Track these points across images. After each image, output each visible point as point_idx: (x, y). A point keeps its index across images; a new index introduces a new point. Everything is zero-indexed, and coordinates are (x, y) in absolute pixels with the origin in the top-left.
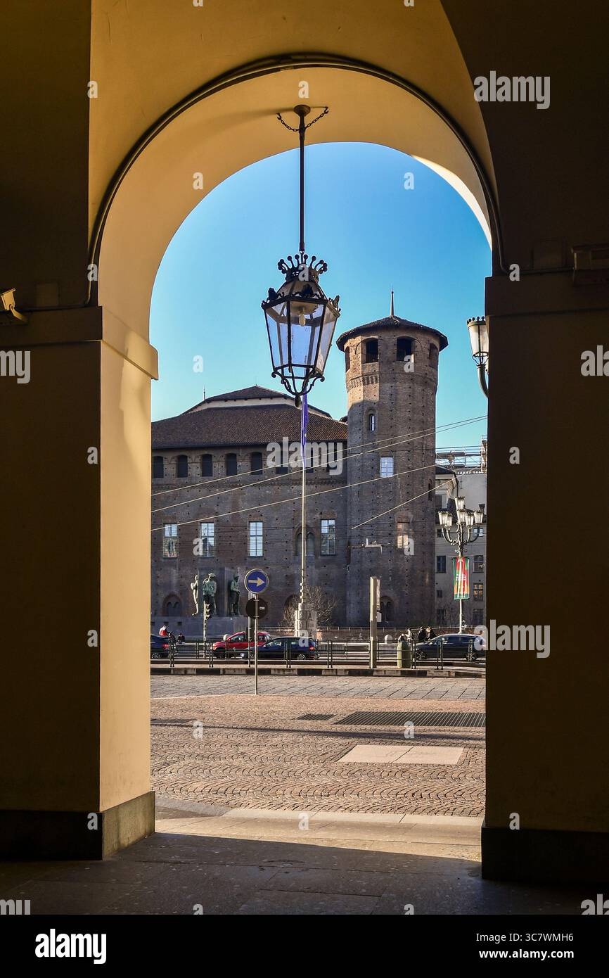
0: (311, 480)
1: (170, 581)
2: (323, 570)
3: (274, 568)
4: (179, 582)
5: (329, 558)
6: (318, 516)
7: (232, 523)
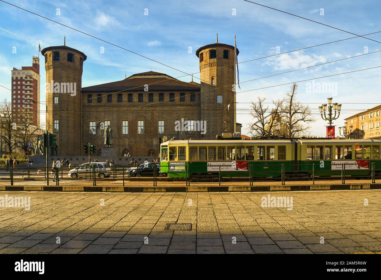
0: (184, 104)
5: (191, 135)
6: (187, 119)
7: (151, 121)
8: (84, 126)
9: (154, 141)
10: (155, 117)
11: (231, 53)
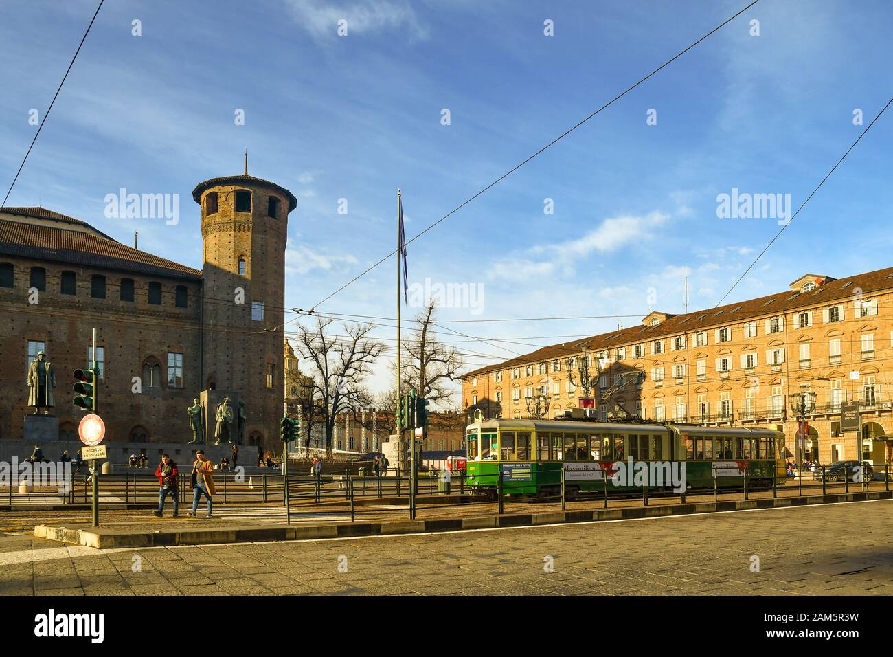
0: (159, 312)
2: (171, 402)
5: (177, 391)
6: (165, 348)
7: (68, 345)
10: (79, 335)
11: (282, 206)
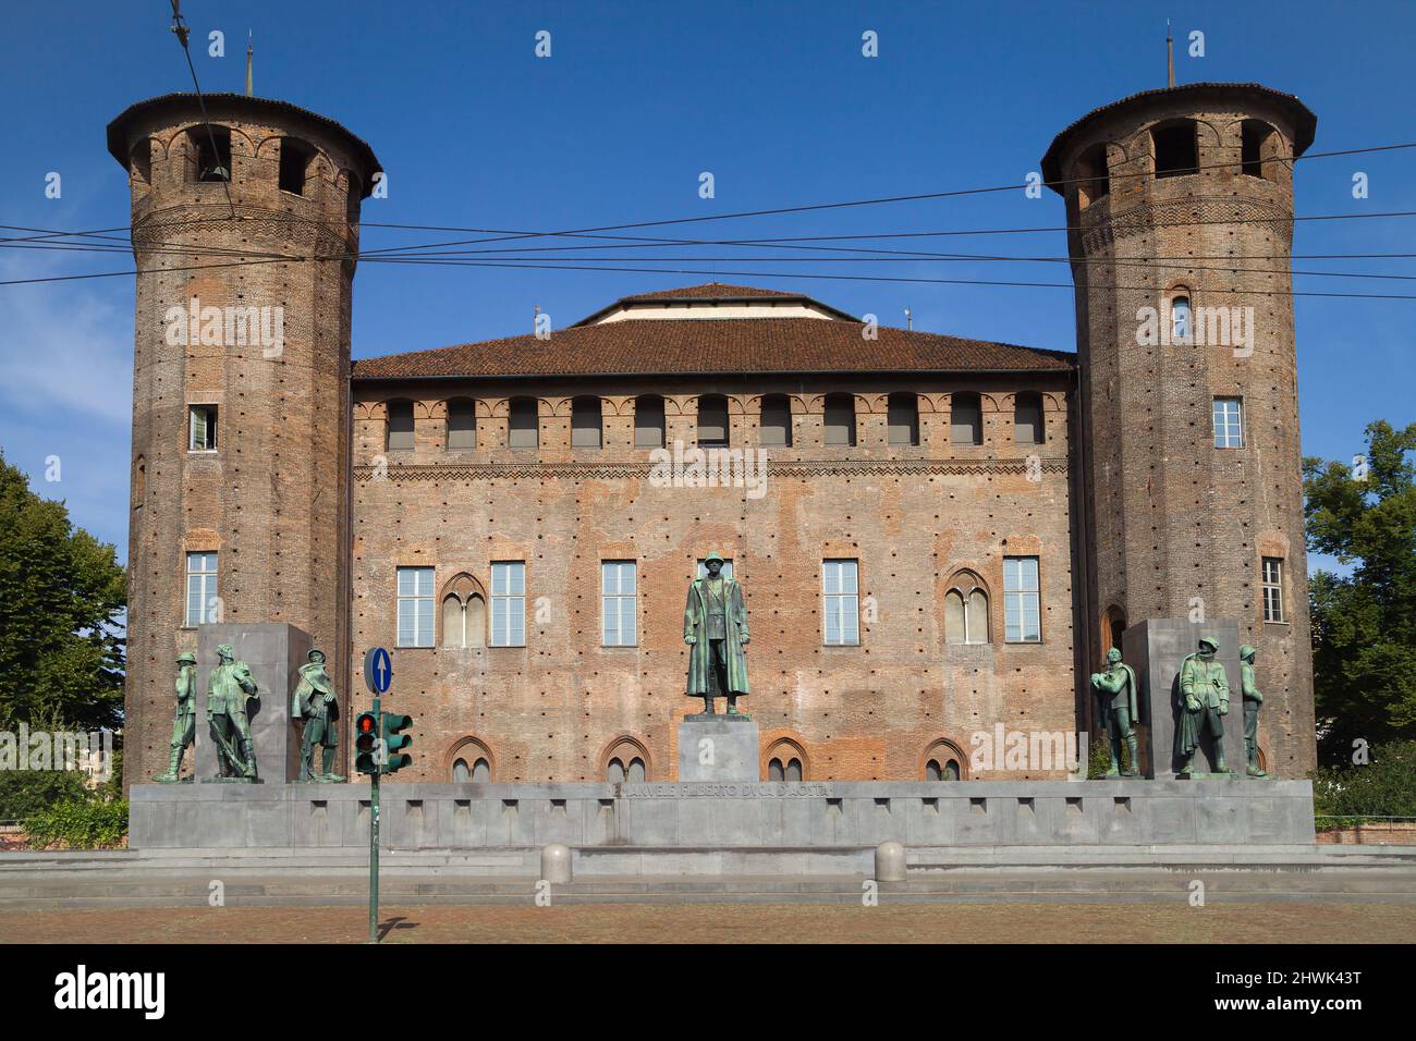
0: (978, 461)
1: (620, 705)
2: (1015, 678)
3: (891, 672)
4: (644, 705)
5: (1028, 649)
6: (997, 549)
7: (780, 563)
8: (365, 595)
9: (799, 688)
10: (802, 537)
